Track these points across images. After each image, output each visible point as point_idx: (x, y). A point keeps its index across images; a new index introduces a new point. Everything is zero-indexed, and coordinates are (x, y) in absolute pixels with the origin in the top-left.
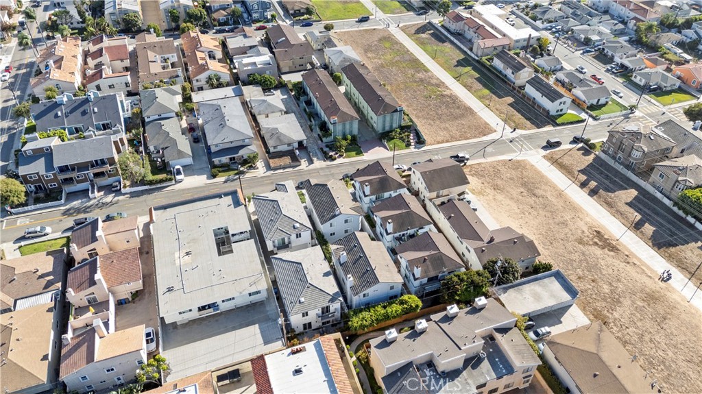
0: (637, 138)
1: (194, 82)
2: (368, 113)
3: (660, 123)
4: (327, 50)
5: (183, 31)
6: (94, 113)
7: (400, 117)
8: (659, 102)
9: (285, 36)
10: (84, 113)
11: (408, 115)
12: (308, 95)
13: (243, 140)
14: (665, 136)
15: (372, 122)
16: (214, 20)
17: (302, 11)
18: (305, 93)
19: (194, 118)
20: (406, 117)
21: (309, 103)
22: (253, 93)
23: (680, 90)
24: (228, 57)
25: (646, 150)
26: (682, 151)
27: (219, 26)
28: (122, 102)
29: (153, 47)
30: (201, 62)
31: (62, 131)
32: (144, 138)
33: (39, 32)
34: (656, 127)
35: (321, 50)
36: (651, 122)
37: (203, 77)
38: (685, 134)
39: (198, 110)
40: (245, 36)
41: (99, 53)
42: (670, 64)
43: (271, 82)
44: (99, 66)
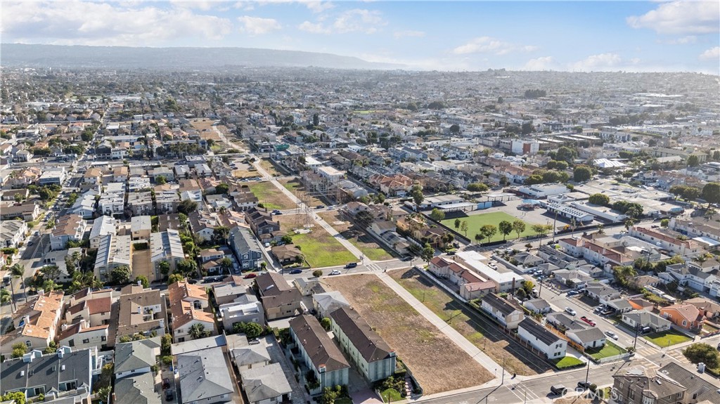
0: (644, 383)
1: (176, 333)
2: (358, 360)
3: (663, 366)
4: (315, 295)
5: (171, 282)
6: (61, 371)
7: (393, 364)
8: (656, 344)
9: (273, 283)
10: (50, 372)
11: (401, 361)
12: (294, 342)
13: (222, 396)
14: (672, 380)
15: (364, 369)
16: (204, 270)
17: (291, 259)
18: (293, 341)
19: (170, 372)
20: (399, 363)
21: (296, 351)
22: (236, 342)
23: (672, 331)
24: (214, 305)
25: (656, 396)
26: (695, 397)
27: (208, 276)
28: (94, 358)
29: (137, 298)
30: (185, 312)
31: (21, 393)
32: (112, 398)
33: (22, 288)
34: (660, 370)
35: (309, 296)
36: (654, 365)
37: (186, 327)
38: (692, 378)
39: (176, 363)
40: (234, 285)
41: (81, 307)
42: (655, 305)
43: (257, 330)
44: (77, 321)
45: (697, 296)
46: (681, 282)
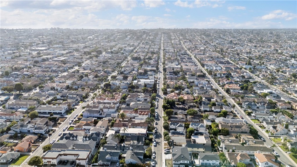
8: (17, 165)
23: (21, 156)
42: (11, 147)
45: (26, 136)
46: (19, 132)
